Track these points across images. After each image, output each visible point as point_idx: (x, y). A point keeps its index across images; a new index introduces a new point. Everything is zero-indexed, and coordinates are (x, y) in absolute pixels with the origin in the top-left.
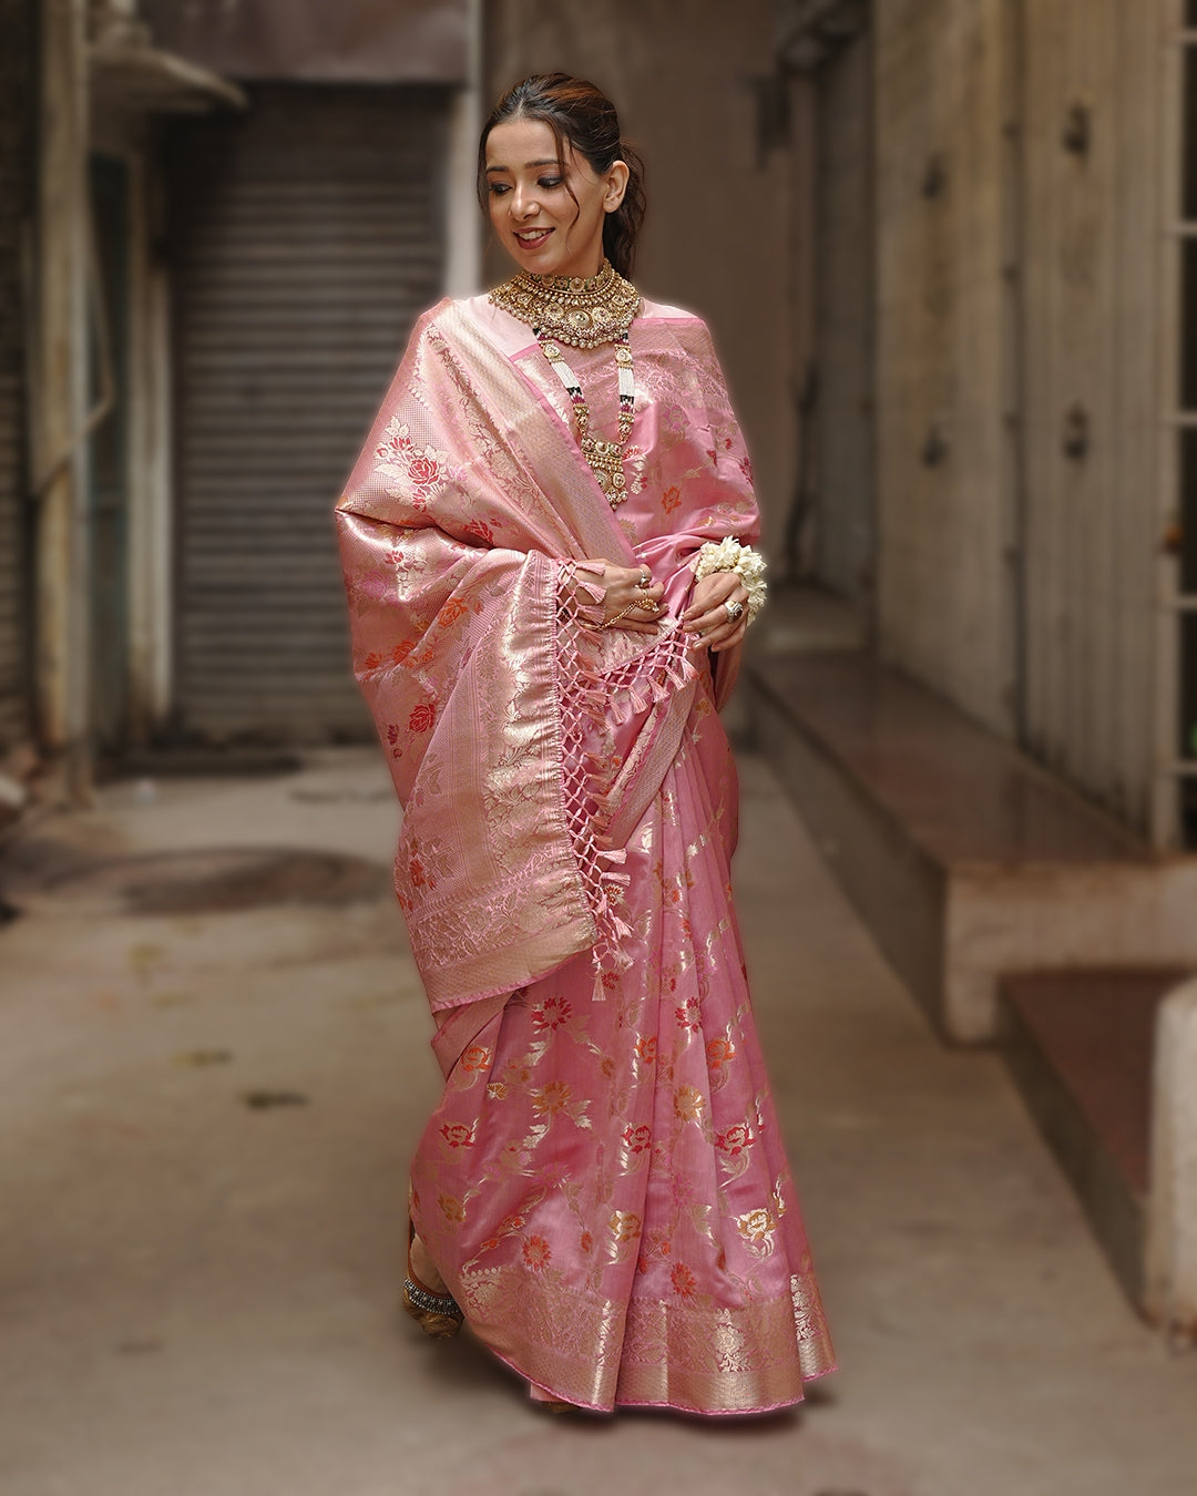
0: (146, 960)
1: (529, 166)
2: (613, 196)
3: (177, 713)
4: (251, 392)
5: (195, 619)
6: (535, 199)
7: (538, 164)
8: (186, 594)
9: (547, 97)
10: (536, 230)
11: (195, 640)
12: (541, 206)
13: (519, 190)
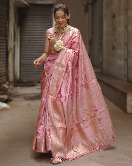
0: (29, 105)
1: (61, 16)
3: (20, 79)
4: (29, 41)
5: (22, 68)
8: (21, 65)
10: (61, 23)
11: (22, 70)
12: (62, 20)
13: (60, 19)
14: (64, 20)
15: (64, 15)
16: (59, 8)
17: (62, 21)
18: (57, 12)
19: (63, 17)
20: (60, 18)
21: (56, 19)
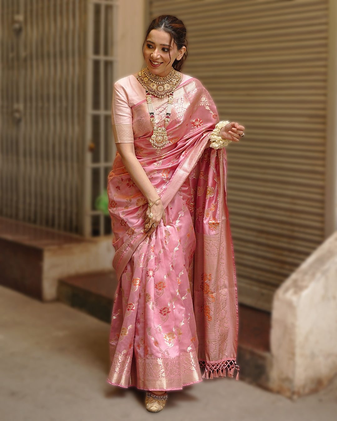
1: (161, 45)
2: (180, 56)
6: (160, 54)
7: (164, 45)
9: (171, 26)
10: (157, 62)
15: (167, 43)
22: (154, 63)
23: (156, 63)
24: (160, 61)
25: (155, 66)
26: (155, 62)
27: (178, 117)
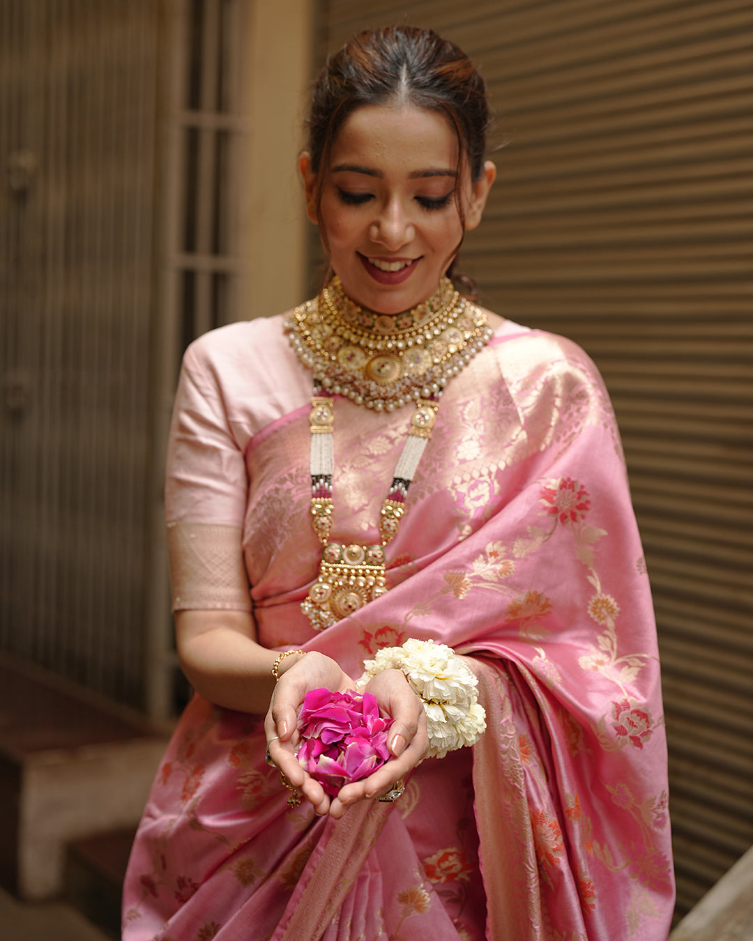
1: (414, 175)
2: (475, 207)
7: (428, 174)
10: (400, 260)
12: (419, 232)
13: (395, 207)
14: (433, 222)
15: (443, 164)
16: (398, 78)
17: (410, 234)
18: (363, 121)
19: (437, 188)
20: (386, 202)
21: (331, 201)
22: (385, 266)
23: (395, 267)
24: (412, 253)
25: (390, 280)
26: (391, 261)
27: (458, 480)
